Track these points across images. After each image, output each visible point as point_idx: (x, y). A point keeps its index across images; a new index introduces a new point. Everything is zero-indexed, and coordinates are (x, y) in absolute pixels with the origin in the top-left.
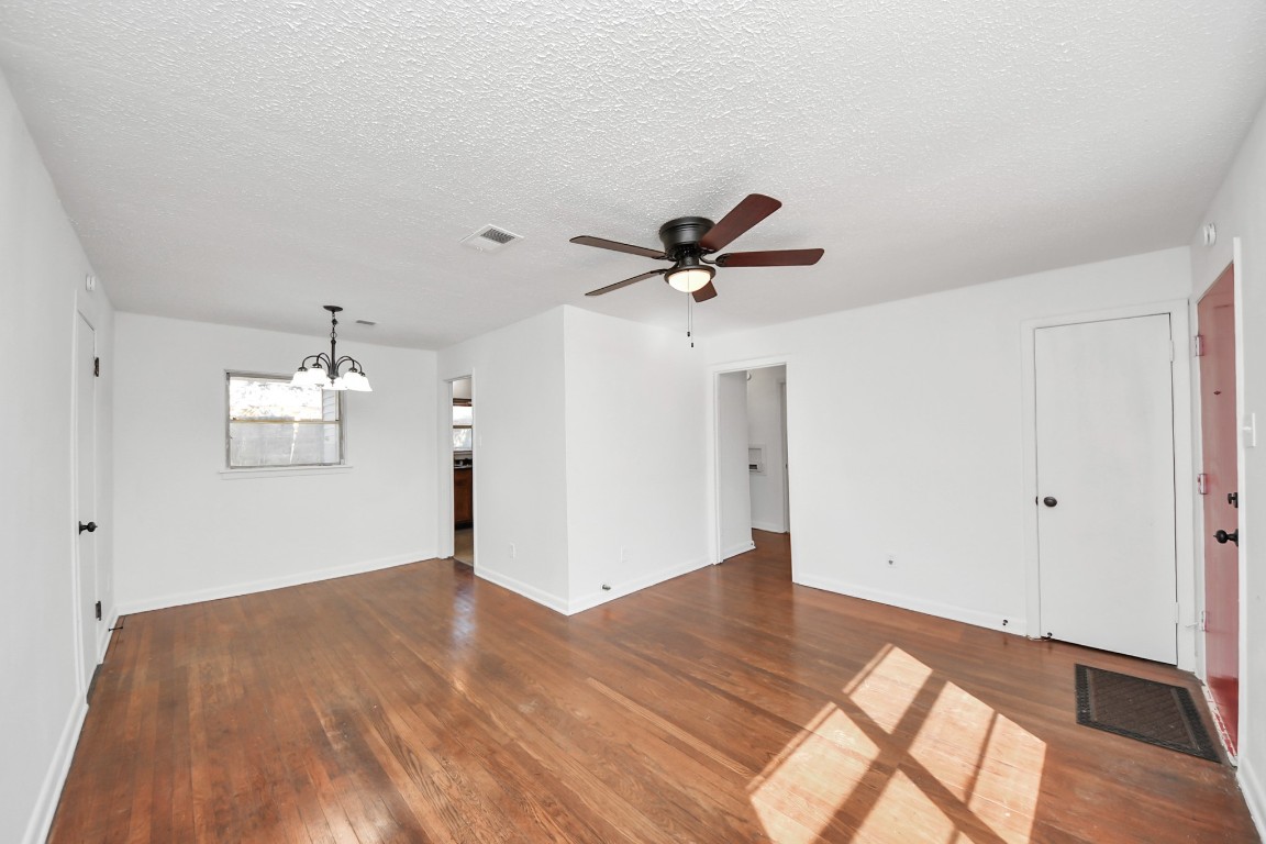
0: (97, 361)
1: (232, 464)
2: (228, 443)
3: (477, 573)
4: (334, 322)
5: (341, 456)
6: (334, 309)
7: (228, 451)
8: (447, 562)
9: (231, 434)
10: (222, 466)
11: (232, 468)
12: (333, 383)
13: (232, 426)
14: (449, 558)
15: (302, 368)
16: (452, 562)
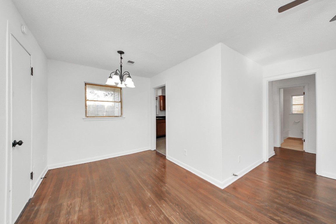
0: (32, 69)
1: (87, 116)
2: (86, 108)
3: (167, 158)
4: (121, 58)
5: (122, 114)
6: (121, 53)
7: (86, 111)
8: (154, 152)
9: (87, 105)
10: (84, 116)
11: (87, 117)
12: (121, 83)
13: (87, 102)
14: (155, 150)
15: (110, 77)
16: (155, 152)
